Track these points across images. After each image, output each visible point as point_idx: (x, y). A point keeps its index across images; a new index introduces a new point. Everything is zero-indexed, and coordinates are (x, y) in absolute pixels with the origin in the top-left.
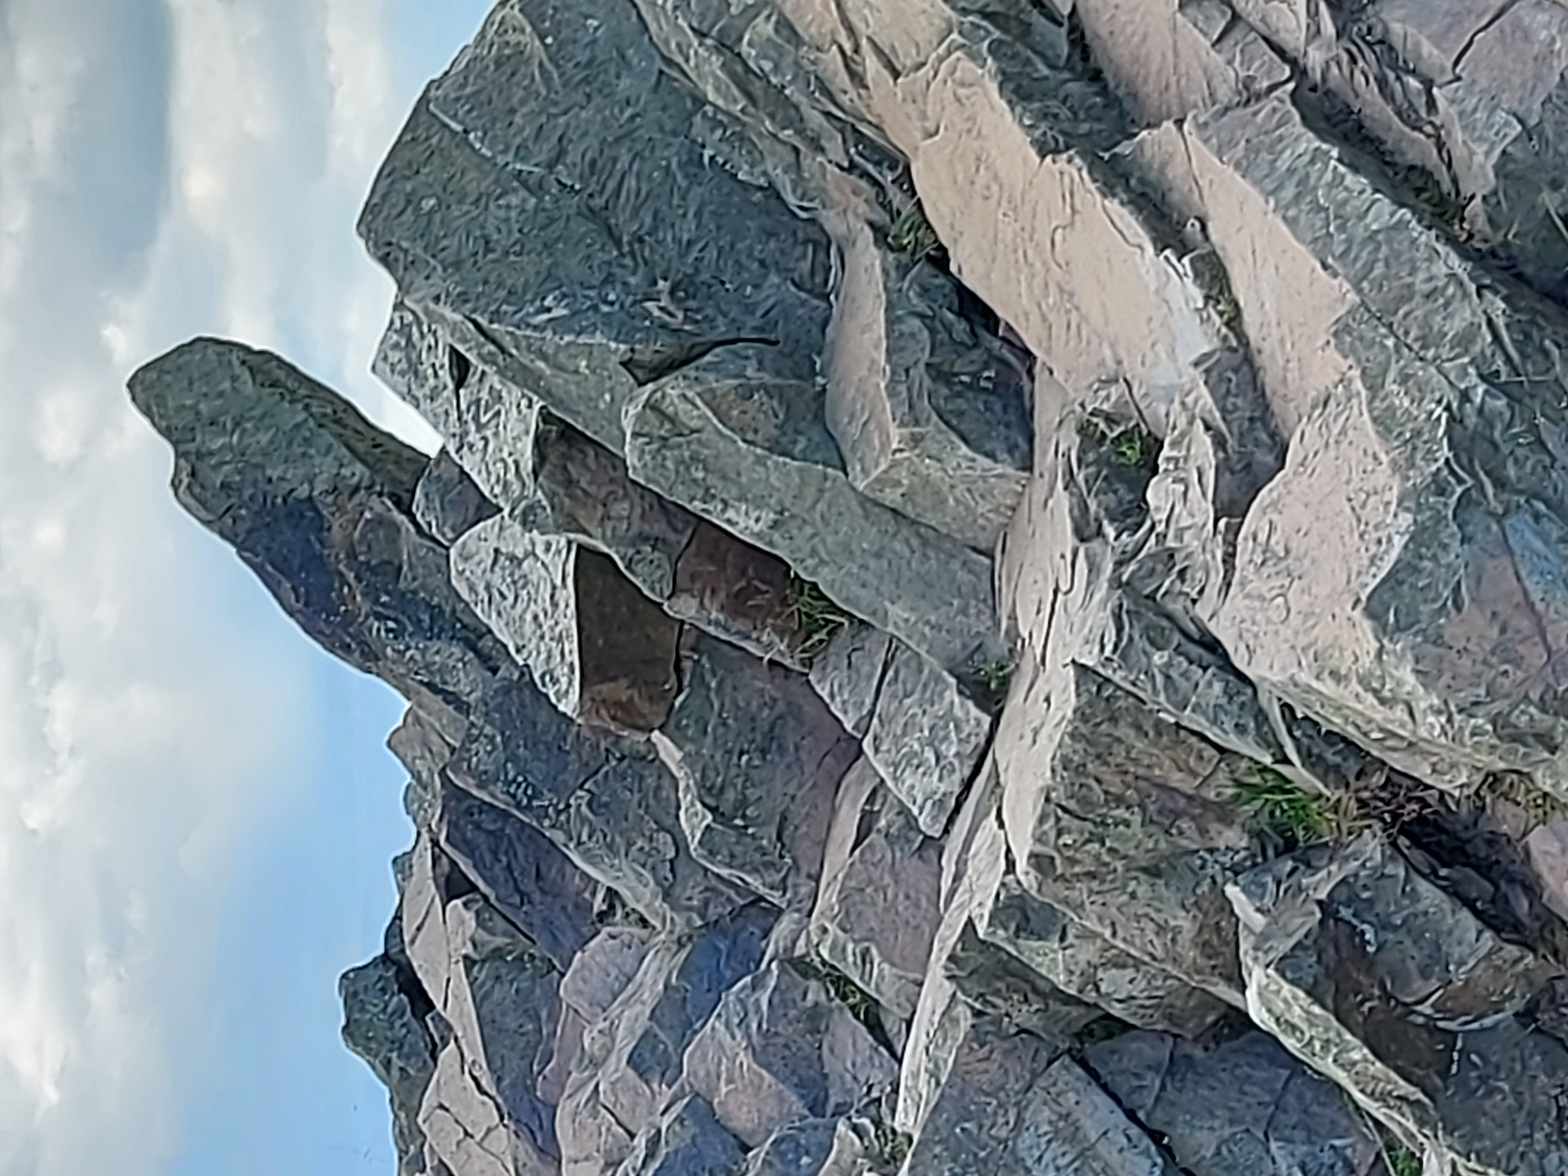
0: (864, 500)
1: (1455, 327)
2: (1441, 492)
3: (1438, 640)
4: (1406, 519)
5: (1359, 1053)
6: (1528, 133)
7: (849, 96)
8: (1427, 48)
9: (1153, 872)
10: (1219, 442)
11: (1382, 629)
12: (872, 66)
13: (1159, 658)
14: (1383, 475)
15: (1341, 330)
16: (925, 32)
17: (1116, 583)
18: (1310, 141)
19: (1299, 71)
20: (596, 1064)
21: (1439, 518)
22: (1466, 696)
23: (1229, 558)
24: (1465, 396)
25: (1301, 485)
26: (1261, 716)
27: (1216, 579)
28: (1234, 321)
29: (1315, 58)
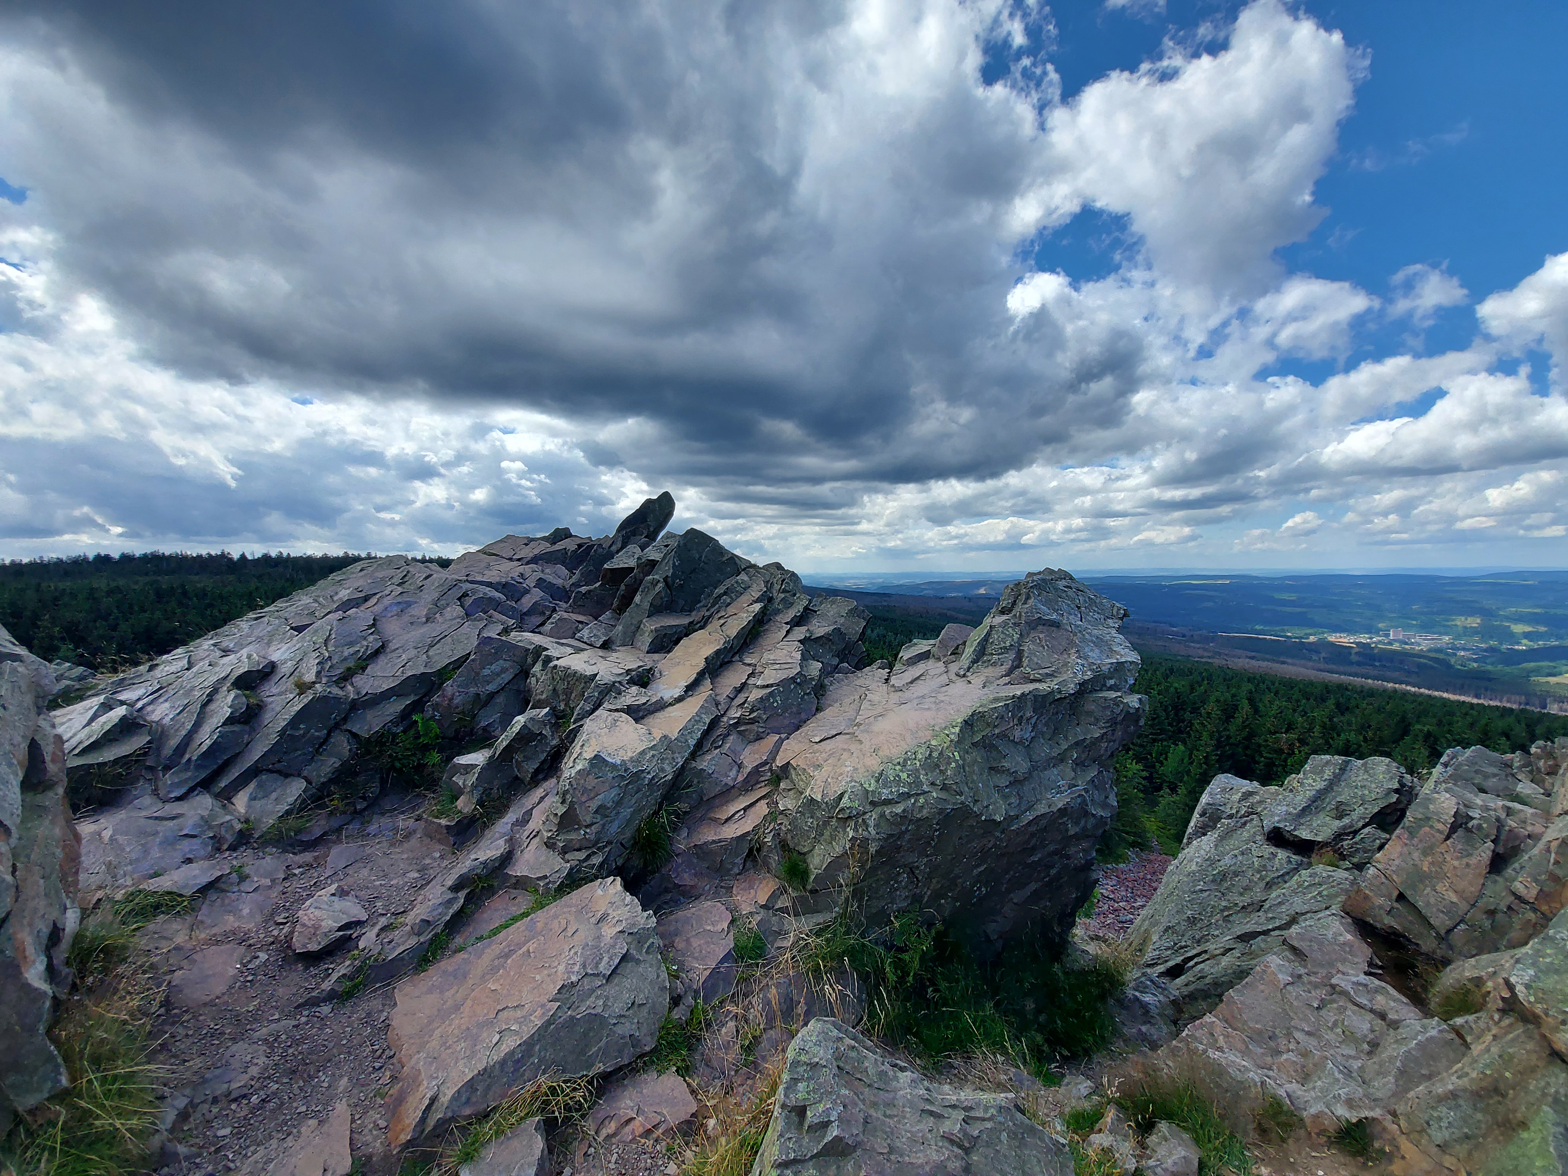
0: (641, 622)
1: (666, 766)
2: (626, 771)
3: (588, 774)
4: (619, 762)
5: (505, 744)
6: (710, 775)
7: (717, 616)
8: (728, 745)
9: (554, 690)
10: (644, 704)
11: (591, 760)
12: (722, 621)
13: (596, 694)
14: (630, 754)
15: (665, 737)
16: (728, 633)
17: (614, 682)
18: (708, 721)
19: (722, 716)
20: (543, 571)
21: (619, 770)
22: (574, 783)
23: (617, 710)
24: (649, 773)
25: (631, 729)
26: (582, 719)
27: (613, 707)
28: (671, 704)
29: (725, 719)
